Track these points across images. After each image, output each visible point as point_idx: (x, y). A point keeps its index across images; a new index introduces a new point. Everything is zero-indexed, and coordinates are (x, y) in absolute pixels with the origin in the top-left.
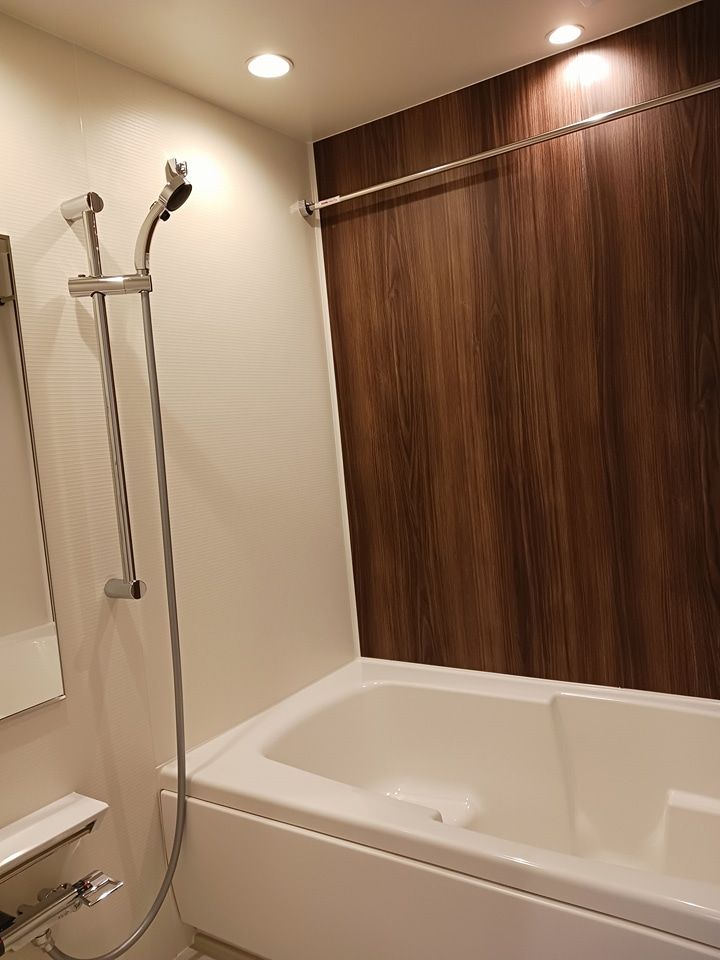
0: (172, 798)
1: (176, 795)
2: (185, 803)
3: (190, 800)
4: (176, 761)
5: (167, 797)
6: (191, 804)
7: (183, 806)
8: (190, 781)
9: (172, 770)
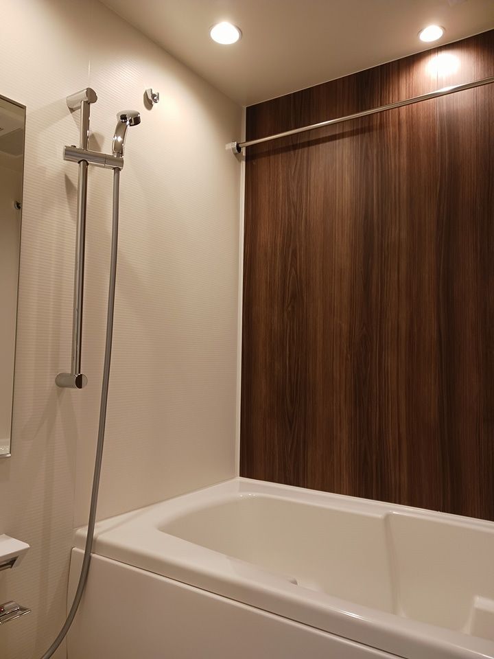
0: (80, 553)
1: (84, 552)
2: (90, 557)
3: (93, 555)
4: (87, 527)
5: (76, 552)
6: (94, 558)
7: (88, 560)
8: (95, 541)
9: (84, 532)
